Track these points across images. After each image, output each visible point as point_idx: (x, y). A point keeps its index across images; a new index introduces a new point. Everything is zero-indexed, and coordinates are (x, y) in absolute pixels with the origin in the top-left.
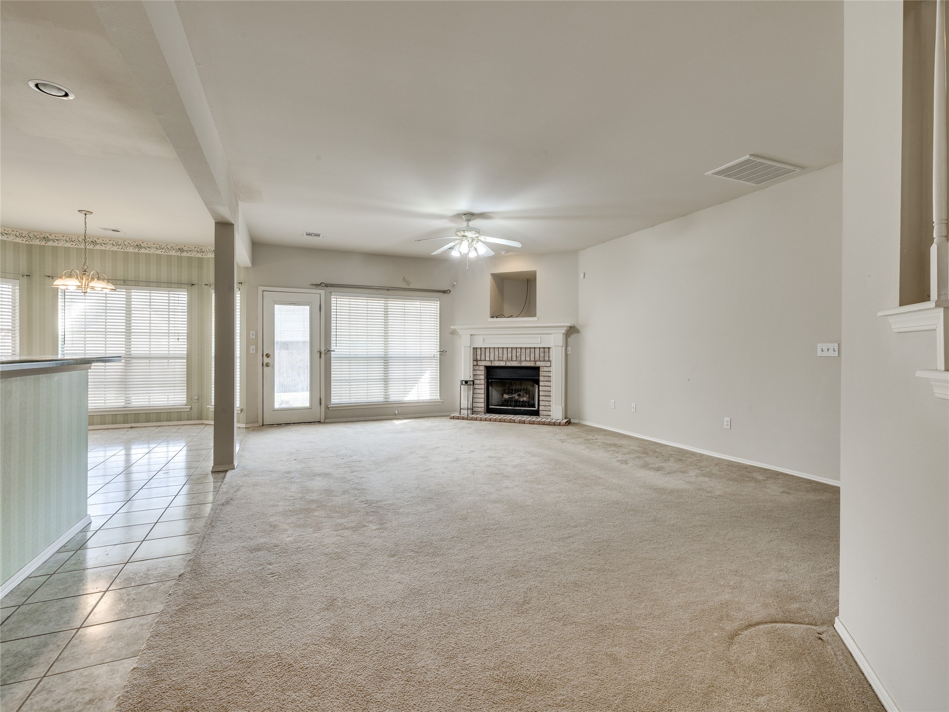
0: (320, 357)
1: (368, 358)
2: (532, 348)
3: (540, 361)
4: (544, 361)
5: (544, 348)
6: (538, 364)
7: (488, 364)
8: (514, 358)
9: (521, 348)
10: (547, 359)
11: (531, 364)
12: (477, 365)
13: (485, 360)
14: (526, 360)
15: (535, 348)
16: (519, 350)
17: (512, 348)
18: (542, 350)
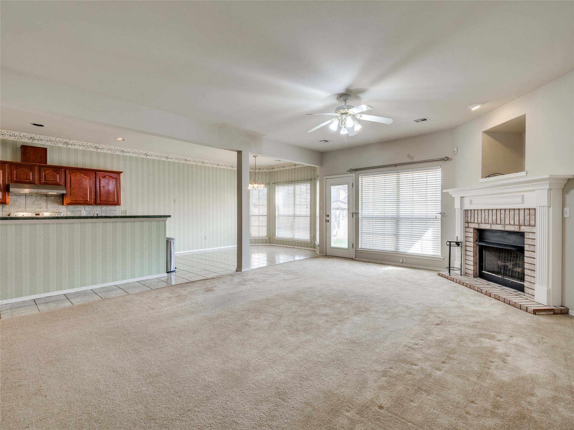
0: (353, 217)
1: (384, 219)
2: (517, 209)
3: (524, 225)
4: (530, 225)
5: (530, 209)
6: (523, 229)
7: (477, 226)
8: (499, 222)
9: (505, 210)
10: (532, 223)
11: (515, 228)
12: (468, 227)
13: (474, 223)
14: (510, 224)
15: (519, 209)
16: (503, 212)
17: (496, 210)
18: (527, 212)
